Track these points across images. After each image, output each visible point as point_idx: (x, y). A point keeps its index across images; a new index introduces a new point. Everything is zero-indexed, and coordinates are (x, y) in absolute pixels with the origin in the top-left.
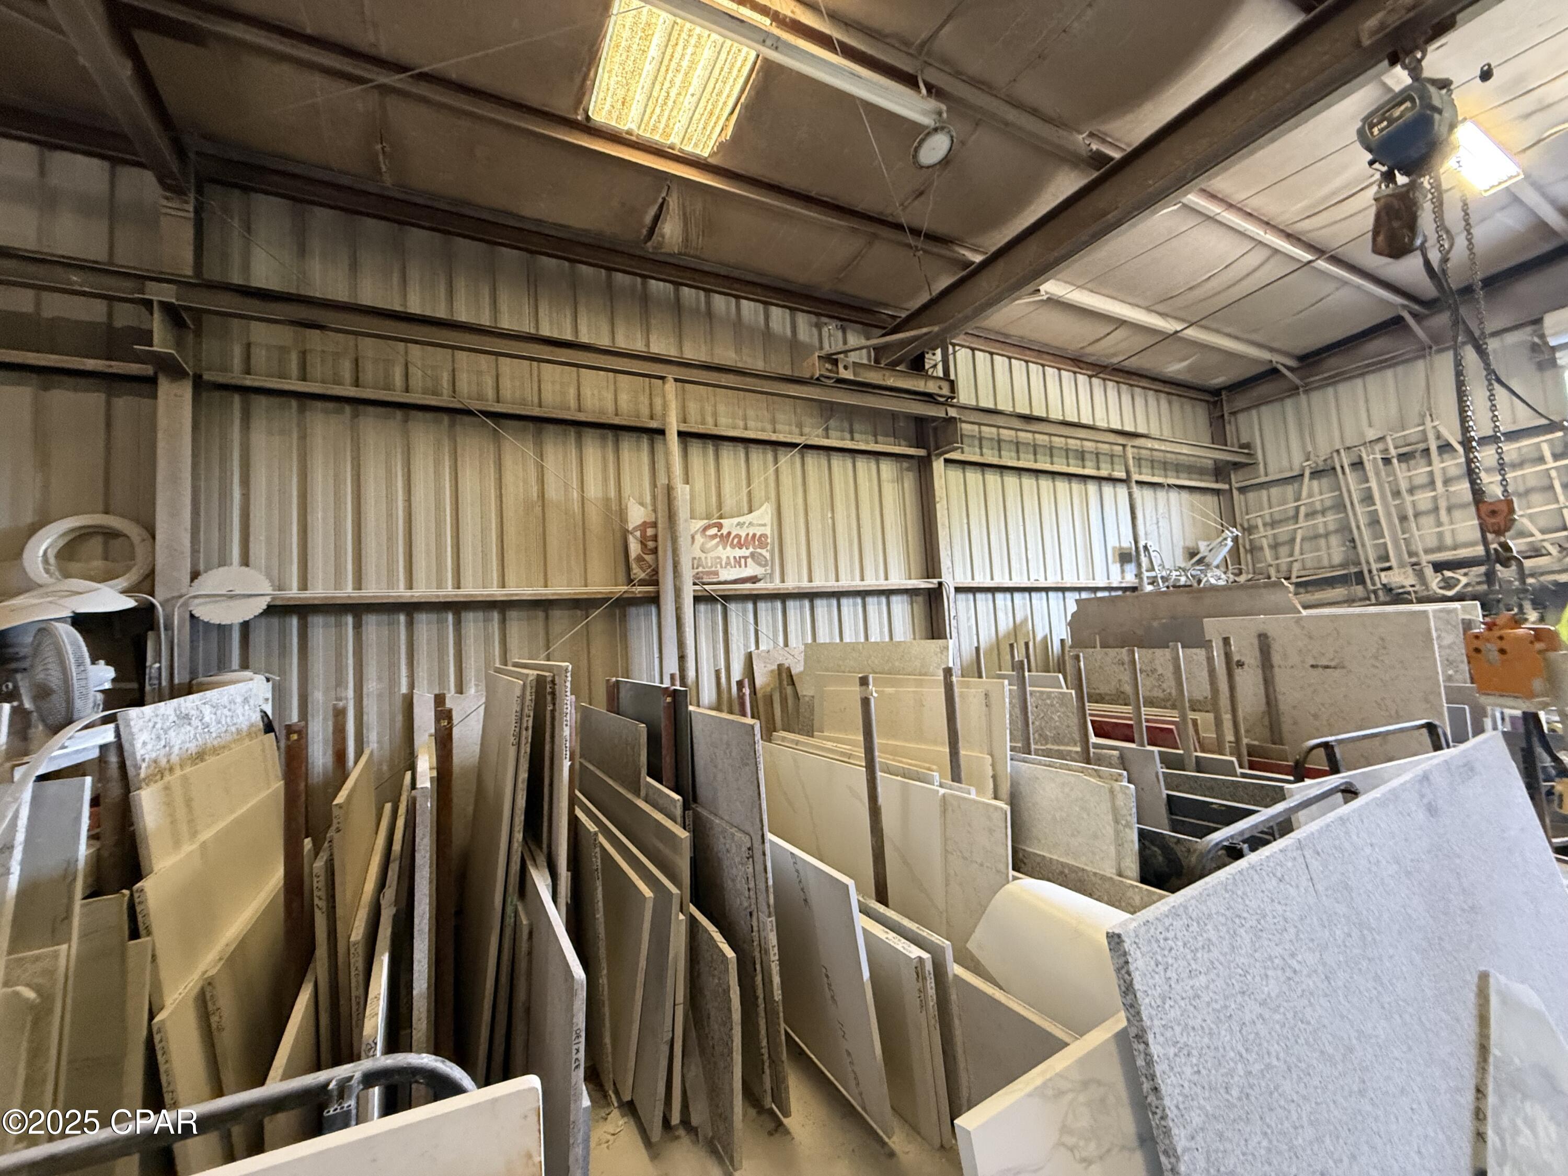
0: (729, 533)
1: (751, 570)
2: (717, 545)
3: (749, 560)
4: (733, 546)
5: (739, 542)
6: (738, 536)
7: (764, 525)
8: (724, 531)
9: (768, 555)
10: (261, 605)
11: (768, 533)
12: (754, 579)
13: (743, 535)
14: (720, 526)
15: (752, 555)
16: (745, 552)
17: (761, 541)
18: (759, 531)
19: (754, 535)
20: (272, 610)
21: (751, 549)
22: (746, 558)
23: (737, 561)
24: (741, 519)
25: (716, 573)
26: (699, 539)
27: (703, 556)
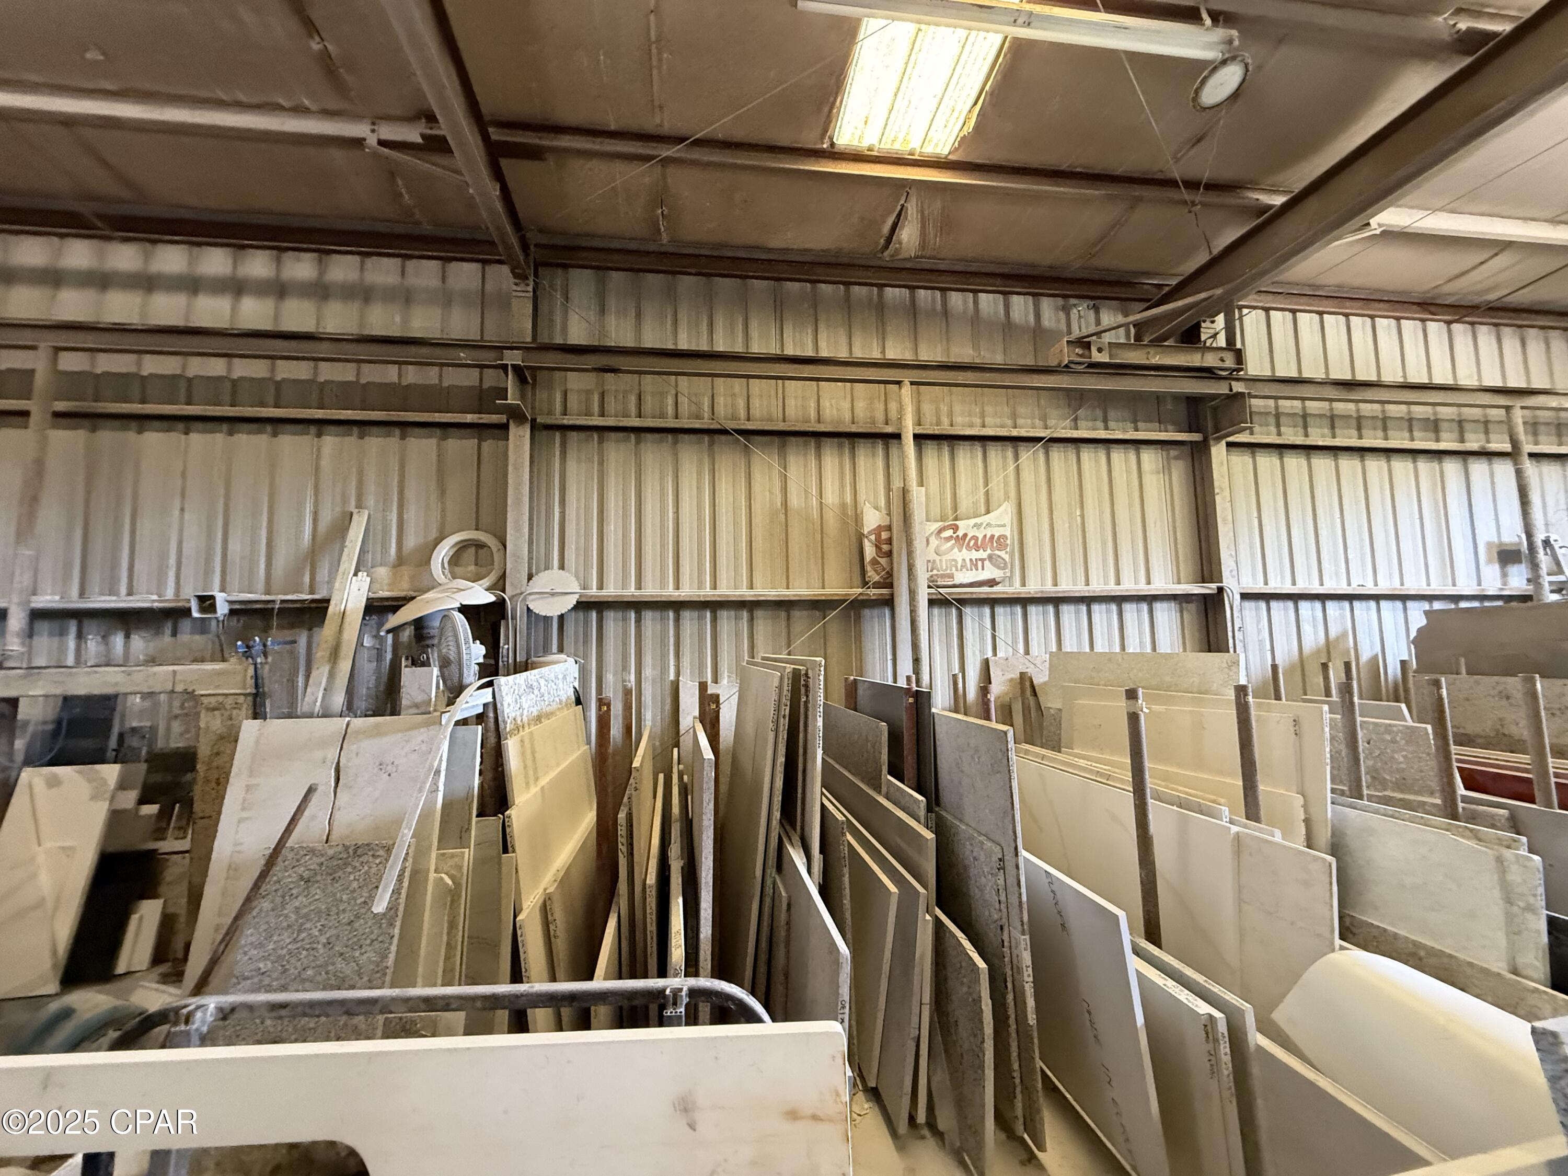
0: (965, 535)
1: (989, 573)
2: (952, 548)
3: (987, 563)
4: (969, 548)
5: (976, 543)
6: (975, 538)
7: (1004, 526)
8: (960, 533)
9: (1007, 557)
10: (572, 601)
11: (1008, 534)
12: (992, 583)
13: (980, 537)
14: (956, 528)
15: (990, 557)
16: (982, 554)
17: (1000, 542)
18: (997, 532)
19: (992, 537)
20: (583, 606)
21: (989, 551)
22: (983, 560)
23: (974, 564)
24: (978, 520)
25: (951, 576)
26: (934, 542)
27: (937, 558)
